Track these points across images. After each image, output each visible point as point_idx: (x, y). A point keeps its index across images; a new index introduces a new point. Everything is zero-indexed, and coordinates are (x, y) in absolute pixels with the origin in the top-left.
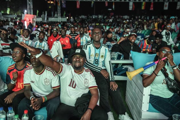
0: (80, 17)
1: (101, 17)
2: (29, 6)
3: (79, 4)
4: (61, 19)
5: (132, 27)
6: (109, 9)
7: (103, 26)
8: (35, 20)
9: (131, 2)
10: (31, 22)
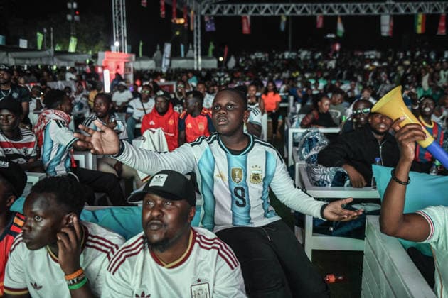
0: (253, 57)
1: (306, 56)
2: (118, 32)
3: (249, 23)
4: (202, 63)
5: (388, 82)
6: (329, 36)
7: (310, 78)
8: (131, 65)
9: (387, 14)
10: (122, 71)
